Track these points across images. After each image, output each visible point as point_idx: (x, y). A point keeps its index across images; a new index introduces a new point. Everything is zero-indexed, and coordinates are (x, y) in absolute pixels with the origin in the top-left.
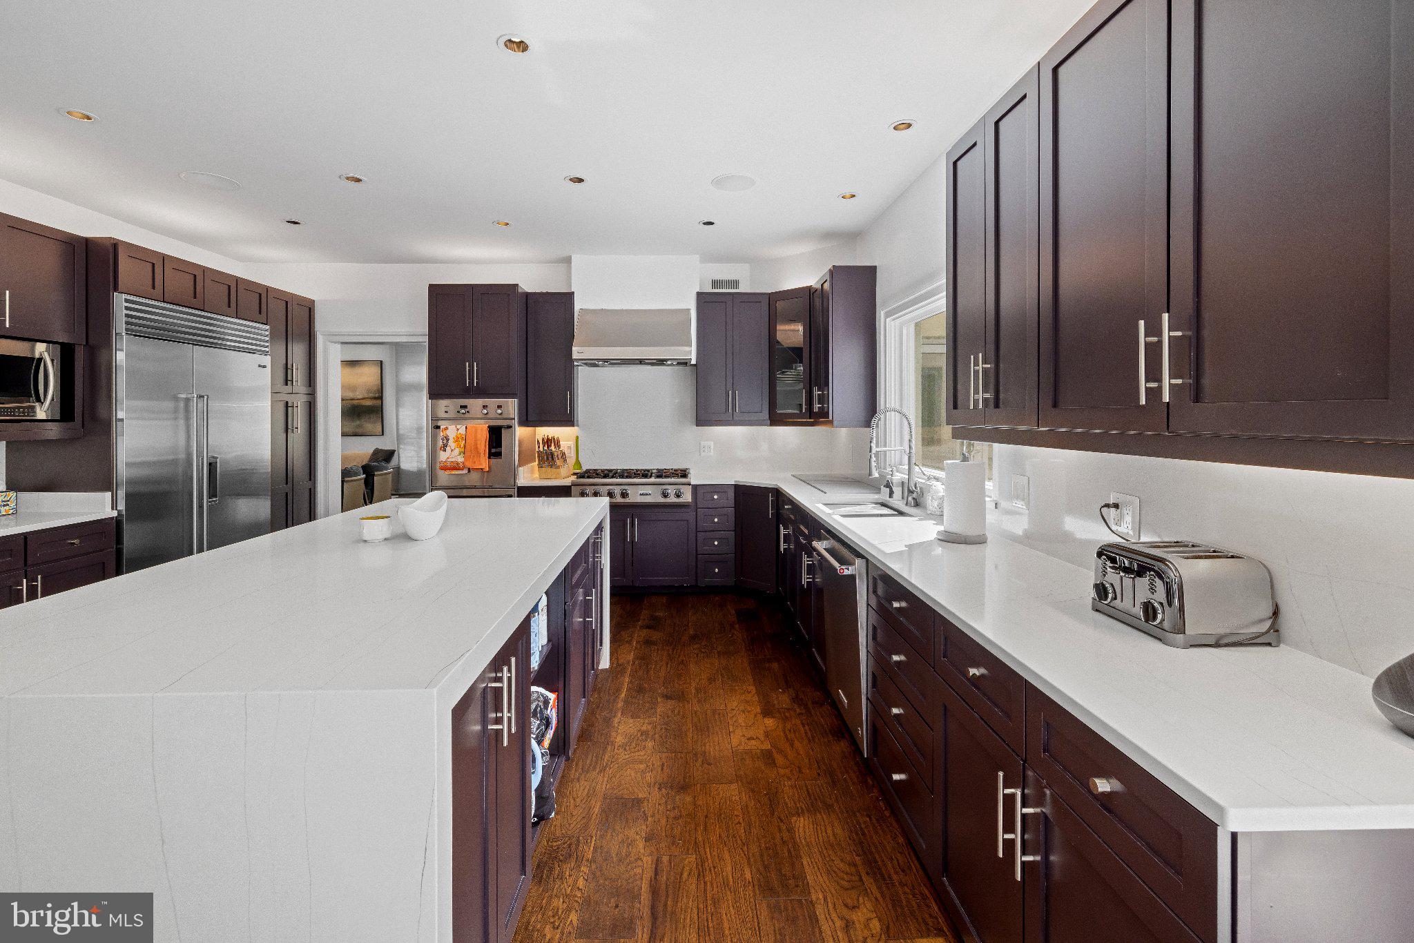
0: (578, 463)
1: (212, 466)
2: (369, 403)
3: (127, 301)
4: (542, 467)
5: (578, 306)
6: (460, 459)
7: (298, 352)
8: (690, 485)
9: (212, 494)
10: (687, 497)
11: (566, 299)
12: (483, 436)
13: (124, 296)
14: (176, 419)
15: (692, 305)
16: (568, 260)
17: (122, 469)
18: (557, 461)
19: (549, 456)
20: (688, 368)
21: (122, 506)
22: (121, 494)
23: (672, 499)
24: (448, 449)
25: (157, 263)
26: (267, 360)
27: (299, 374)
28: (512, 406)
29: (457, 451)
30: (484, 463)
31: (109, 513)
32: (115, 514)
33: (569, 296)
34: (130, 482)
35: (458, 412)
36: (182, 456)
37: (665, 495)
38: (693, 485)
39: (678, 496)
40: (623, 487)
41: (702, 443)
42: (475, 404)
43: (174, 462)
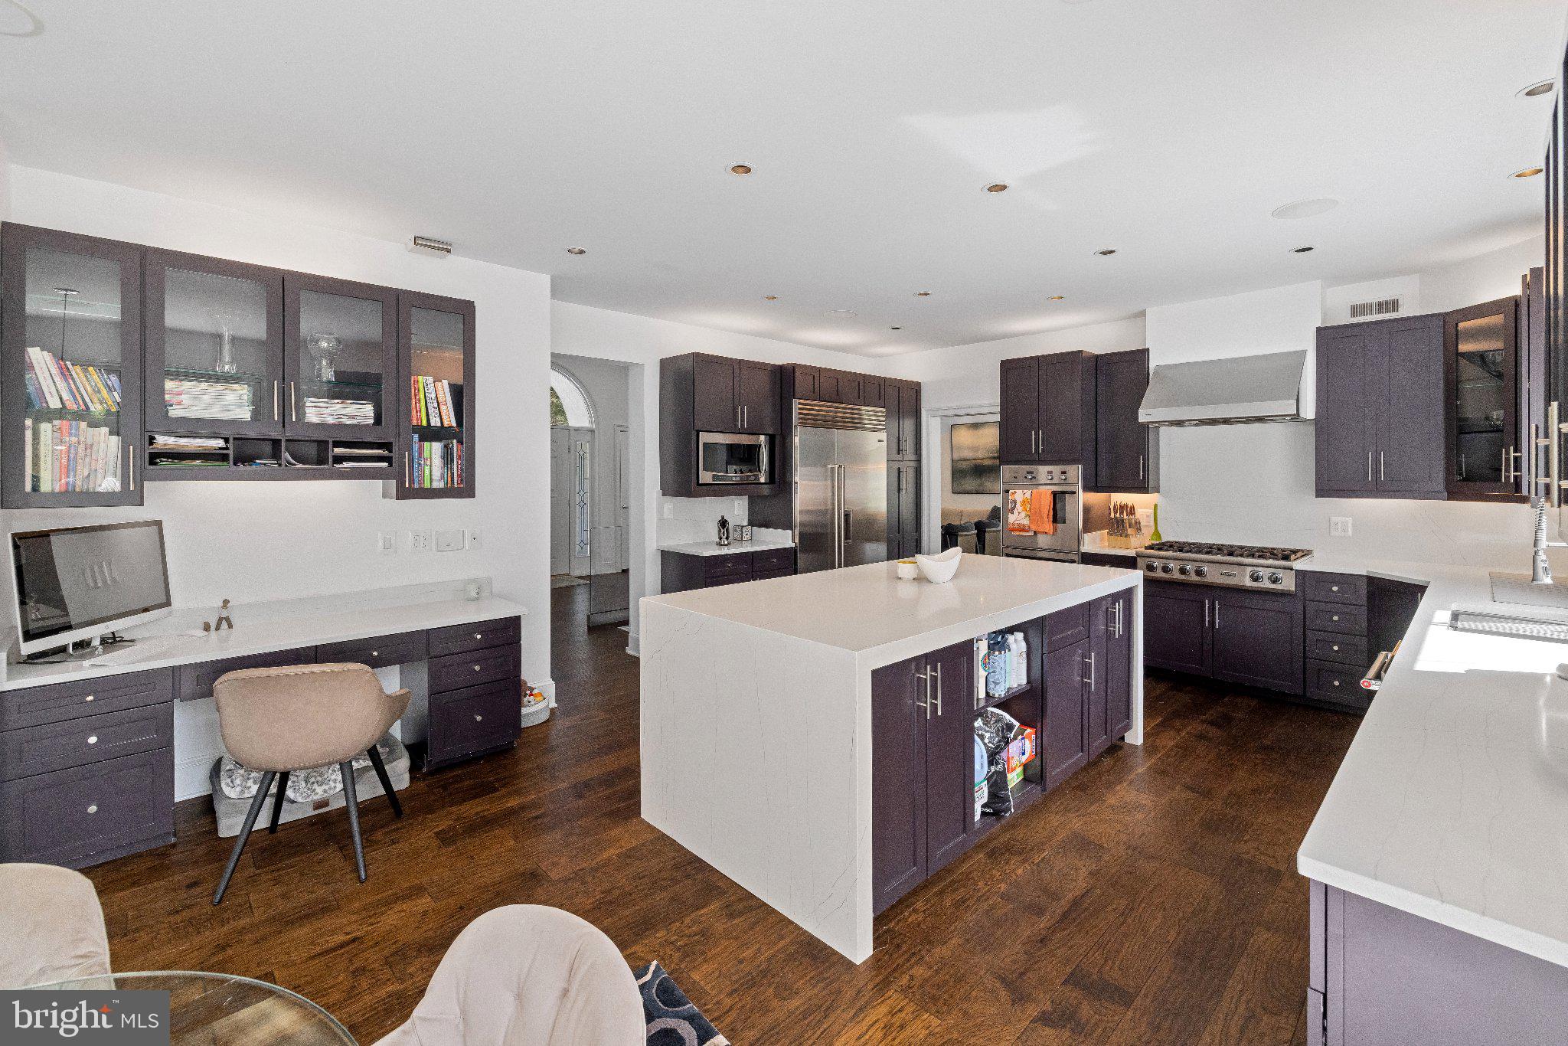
0: (1157, 534)
1: (847, 516)
2: (987, 462)
3: (800, 404)
4: (1111, 535)
5: (1153, 363)
6: (1026, 522)
7: (908, 425)
8: (1292, 569)
9: (847, 538)
10: (1288, 583)
11: (1140, 356)
12: (1048, 500)
13: (798, 401)
14: (826, 480)
15: (1309, 345)
16: (1142, 314)
17: (797, 518)
18: (1129, 530)
19: (1119, 523)
20: (1301, 426)
21: (797, 541)
22: (797, 533)
23: (1266, 584)
24: (1015, 511)
25: (816, 373)
26: (883, 435)
27: (909, 445)
28: (1076, 472)
29: (1023, 514)
30: (1048, 526)
31: (790, 544)
32: (793, 545)
33: (1144, 353)
34: (802, 524)
35: (1026, 477)
36: (830, 507)
37: (1255, 578)
38: (1296, 571)
39: (1275, 581)
40: (1198, 564)
41: (1334, 519)
42: (1043, 471)
43: (824, 513)
